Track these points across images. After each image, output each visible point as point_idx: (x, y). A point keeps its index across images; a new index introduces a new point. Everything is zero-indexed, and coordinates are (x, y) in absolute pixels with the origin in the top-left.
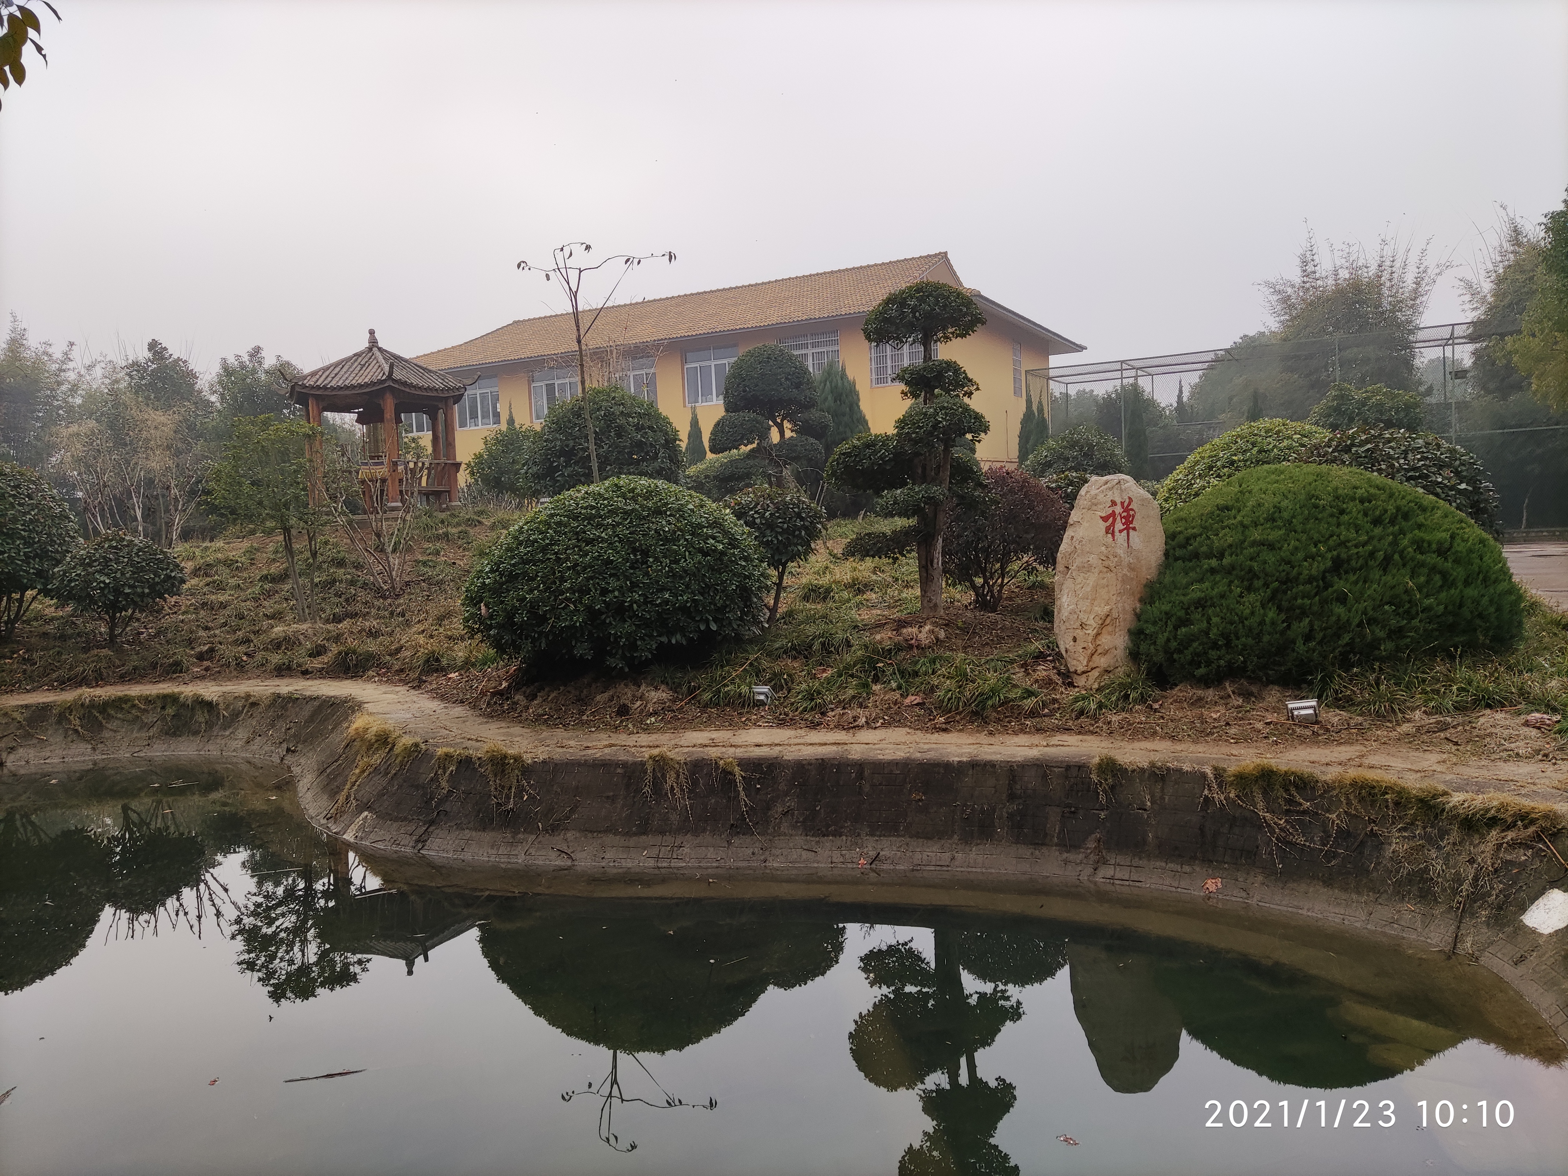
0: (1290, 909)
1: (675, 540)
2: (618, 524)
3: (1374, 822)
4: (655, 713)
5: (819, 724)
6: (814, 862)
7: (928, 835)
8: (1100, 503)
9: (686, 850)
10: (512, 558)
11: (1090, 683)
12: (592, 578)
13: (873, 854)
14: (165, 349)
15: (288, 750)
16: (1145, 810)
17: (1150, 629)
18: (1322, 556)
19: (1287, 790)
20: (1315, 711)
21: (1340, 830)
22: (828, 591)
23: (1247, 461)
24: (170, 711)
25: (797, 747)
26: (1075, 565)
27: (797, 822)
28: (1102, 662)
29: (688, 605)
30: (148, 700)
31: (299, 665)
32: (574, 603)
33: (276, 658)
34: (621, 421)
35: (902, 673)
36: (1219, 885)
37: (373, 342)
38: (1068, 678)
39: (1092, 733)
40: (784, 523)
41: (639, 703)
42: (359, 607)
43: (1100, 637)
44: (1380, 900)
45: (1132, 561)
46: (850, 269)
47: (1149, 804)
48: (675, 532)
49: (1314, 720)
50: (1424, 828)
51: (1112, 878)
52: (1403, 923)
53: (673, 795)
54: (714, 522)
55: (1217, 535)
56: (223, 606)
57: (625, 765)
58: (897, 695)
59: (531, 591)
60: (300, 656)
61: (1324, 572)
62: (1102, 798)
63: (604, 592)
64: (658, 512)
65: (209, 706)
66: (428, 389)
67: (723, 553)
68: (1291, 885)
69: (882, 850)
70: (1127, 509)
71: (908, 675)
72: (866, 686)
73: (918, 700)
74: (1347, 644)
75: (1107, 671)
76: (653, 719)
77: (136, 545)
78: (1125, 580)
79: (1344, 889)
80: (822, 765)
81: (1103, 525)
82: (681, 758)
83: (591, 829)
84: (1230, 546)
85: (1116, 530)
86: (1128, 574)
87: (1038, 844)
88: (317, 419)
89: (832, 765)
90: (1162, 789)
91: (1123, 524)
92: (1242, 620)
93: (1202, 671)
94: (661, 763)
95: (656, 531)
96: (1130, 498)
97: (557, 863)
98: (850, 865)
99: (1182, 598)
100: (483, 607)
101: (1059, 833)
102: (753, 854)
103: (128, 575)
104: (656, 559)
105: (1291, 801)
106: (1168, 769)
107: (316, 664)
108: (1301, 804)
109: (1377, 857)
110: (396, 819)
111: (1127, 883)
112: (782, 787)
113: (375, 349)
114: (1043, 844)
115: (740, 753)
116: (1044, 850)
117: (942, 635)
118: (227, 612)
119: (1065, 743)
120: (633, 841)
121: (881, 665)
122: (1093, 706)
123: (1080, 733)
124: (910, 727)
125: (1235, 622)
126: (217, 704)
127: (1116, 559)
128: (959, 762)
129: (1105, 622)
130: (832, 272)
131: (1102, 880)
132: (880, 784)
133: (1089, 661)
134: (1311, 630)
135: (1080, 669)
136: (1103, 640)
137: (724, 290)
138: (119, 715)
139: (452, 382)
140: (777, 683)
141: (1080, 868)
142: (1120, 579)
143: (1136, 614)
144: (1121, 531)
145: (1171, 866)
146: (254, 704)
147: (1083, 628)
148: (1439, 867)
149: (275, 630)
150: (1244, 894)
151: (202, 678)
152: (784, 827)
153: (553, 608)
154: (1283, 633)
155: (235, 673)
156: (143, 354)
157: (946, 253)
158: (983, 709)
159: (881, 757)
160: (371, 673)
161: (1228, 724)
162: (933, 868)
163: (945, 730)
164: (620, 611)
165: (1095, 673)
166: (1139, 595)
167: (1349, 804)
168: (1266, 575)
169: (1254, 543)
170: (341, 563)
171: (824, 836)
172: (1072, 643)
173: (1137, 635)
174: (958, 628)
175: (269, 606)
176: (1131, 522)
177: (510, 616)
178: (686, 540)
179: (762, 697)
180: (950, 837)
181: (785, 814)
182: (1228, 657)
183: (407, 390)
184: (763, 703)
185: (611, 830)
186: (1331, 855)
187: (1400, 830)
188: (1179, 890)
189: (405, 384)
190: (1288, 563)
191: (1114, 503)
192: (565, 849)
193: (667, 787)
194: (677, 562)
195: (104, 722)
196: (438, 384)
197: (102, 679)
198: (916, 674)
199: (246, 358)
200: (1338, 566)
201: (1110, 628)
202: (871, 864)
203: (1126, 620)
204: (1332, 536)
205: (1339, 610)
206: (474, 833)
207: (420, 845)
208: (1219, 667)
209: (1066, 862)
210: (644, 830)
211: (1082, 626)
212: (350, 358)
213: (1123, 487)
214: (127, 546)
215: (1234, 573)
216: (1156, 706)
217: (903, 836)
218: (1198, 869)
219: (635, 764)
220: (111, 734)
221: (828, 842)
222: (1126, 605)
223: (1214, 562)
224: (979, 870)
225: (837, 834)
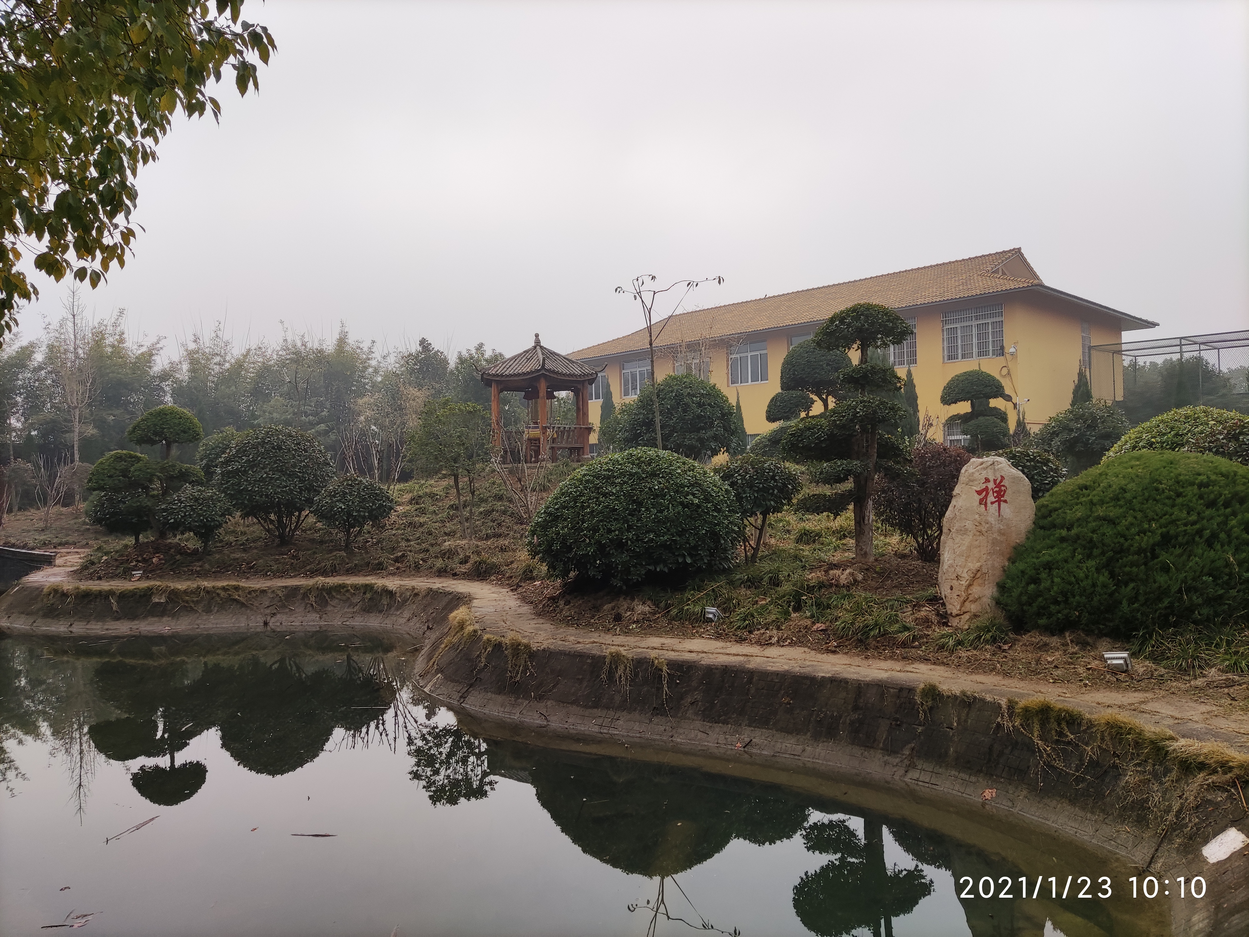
0: (1040, 819)
1: (663, 496)
2: (625, 483)
3: (1118, 756)
4: (637, 622)
5: (745, 639)
6: (705, 741)
7: (787, 731)
8: (976, 480)
9: (621, 722)
10: (556, 504)
11: (962, 623)
12: (601, 521)
13: (747, 740)
14: (430, 344)
15: (428, 627)
16: (952, 729)
17: (1009, 584)
18: (1153, 532)
19: (1059, 724)
20: (1126, 661)
21: (1091, 760)
22: (819, 535)
23: (1164, 442)
24: (368, 595)
25: (717, 655)
26: (955, 528)
27: (699, 711)
28: (973, 608)
29: (668, 543)
30: (356, 587)
31: (452, 569)
32: (589, 538)
33: (439, 563)
34: (687, 400)
35: (818, 605)
36: (994, 794)
37: (538, 342)
38: (944, 619)
39: (943, 664)
40: (760, 483)
41: (629, 613)
42: (503, 530)
43: (971, 588)
44: (1106, 820)
45: (1002, 527)
46: (934, 266)
47: (955, 724)
48: (663, 489)
49: (1124, 670)
50: (1154, 765)
51: (917, 780)
52: (1119, 841)
53: (620, 682)
54: (696, 483)
55: (1071, 510)
56: (421, 525)
57: (593, 657)
58: (809, 622)
59: (563, 528)
60: (454, 564)
61: (1154, 545)
62: (921, 715)
63: (610, 531)
64: (653, 475)
65: (390, 594)
66: (570, 375)
67: (698, 506)
68: (1046, 801)
69: (754, 738)
70: (999, 486)
71: (822, 607)
72: (787, 613)
73: (823, 627)
74: (1166, 608)
75: (975, 616)
76: (634, 626)
77: (364, 484)
78: (994, 542)
79: (1083, 809)
80: (726, 670)
81: (977, 498)
82: (630, 656)
83: (564, 701)
84: (1078, 520)
85: (989, 502)
86: (999, 538)
87: (868, 747)
88: (497, 397)
89: (732, 671)
90: (967, 715)
91: (995, 498)
92: (1078, 581)
93: (1042, 621)
94: (617, 658)
95: (650, 489)
96: (1002, 477)
97: (537, 722)
98: (729, 747)
99: (1035, 560)
100: (535, 538)
101: (886, 739)
102: (665, 730)
103: (356, 504)
104: (647, 509)
105: (1061, 734)
106: (975, 698)
107: (463, 569)
108: (1067, 736)
109: (1114, 786)
110: (452, 681)
111: (927, 785)
112: (694, 684)
113: (538, 347)
114: (872, 747)
115: (672, 655)
116: (872, 751)
117: (860, 577)
118: (421, 530)
119: (918, 671)
120: (588, 712)
121: (804, 598)
122: (951, 643)
123: (935, 664)
124: (809, 647)
125: (1073, 583)
126: (396, 593)
127: (988, 525)
128: (823, 677)
129: (976, 575)
130: (918, 269)
131: (910, 780)
132: (763, 689)
133: (961, 607)
134: (1137, 594)
135: (955, 612)
136: (974, 590)
137: (829, 286)
138: (339, 597)
139: (587, 370)
140: (726, 607)
141: (895, 769)
142: (990, 542)
143: (1004, 571)
144: (992, 503)
145: (962, 775)
146: (416, 595)
147: (958, 579)
148: (1157, 799)
149: (447, 543)
150: (1010, 804)
151: (393, 574)
152: (690, 713)
153: (576, 541)
154: (1111, 595)
155: (413, 572)
156: (415, 348)
157: (1019, 249)
158: (868, 638)
159: (769, 668)
160: (493, 578)
161: (1056, 667)
162: (787, 756)
163: (834, 652)
164: (620, 545)
165: (966, 617)
166: (1008, 556)
167: (1103, 739)
168: (1103, 545)
169: (1099, 518)
170: (500, 498)
171: (716, 723)
172: (949, 591)
173: (1001, 587)
174: (876, 572)
175: (450, 526)
176: (1003, 496)
177: (550, 544)
178: (670, 496)
179: (711, 616)
180: (806, 734)
181: (692, 704)
182: (1066, 612)
183: (555, 376)
184: (711, 620)
185: (575, 703)
186: (1078, 780)
187: (1135, 765)
188: (964, 795)
189: (553, 372)
190: (1123, 536)
191: (987, 480)
192: (544, 712)
193: (617, 676)
194: (661, 511)
195: (329, 600)
196: (577, 371)
197: (336, 572)
198: (828, 607)
199: (473, 351)
200: (1167, 541)
201: (980, 581)
202: (744, 747)
203: (996, 575)
204: (1165, 515)
205: (1162, 579)
206: (493, 695)
207: (462, 700)
208: (1058, 619)
209: (886, 763)
210: (596, 706)
211: (958, 577)
212: (521, 354)
213: (996, 468)
214: (358, 484)
215: (1079, 542)
216: (1006, 647)
217: (771, 729)
218: (981, 780)
219: (600, 656)
220: (332, 608)
221: (718, 727)
222: (995, 563)
223: (1064, 532)
224: (820, 762)
225: (725, 722)
